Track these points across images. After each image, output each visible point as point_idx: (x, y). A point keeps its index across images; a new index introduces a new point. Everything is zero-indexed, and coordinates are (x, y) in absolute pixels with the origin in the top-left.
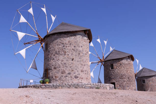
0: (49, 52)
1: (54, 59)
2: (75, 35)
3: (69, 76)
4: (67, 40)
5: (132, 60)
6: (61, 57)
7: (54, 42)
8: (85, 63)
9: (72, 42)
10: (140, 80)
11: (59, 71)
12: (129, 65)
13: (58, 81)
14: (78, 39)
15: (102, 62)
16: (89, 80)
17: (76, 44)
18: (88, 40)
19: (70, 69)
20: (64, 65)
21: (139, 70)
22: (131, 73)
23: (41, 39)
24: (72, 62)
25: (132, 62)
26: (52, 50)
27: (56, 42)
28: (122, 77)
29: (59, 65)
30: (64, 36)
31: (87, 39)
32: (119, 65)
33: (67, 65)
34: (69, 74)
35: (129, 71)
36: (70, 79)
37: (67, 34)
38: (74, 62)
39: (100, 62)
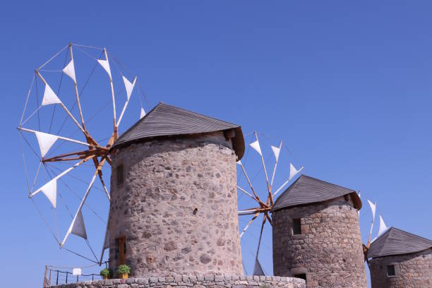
0: (128, 189)
1: (142, 210)
2: (200, 142)
3: (187, 256)
4: (179, 157)
5: (355, 207)
6: (164, 206)
7: (143, 163)
8: (228, 222)
9: (193, 163)
10: (381, 267)
11: (158, 242)
12: (346, 221)
13: (156, 272)
14: (208, 153)
15: (265, 212)
16: (238, 266)
17: (203, 167)
18: (235, 156)
19: (189, 237)
20: (171, 226)
21: (376, 236)
22: (352, 245)
23: (94, 149)
24: (194, 218)
25: (355, 213)
26: (138, 185)
27: (148, 164)
28: (325, 258)
29: (158, 226)
30: (171, 146)
31: (233, 154)
32: (318, 220)
33: (181, 227)
34: (186, 250)
35: (346, 241)
36: (188, 264)
37: (178, 140)
38: (197, 218)
39: (261, 212)
